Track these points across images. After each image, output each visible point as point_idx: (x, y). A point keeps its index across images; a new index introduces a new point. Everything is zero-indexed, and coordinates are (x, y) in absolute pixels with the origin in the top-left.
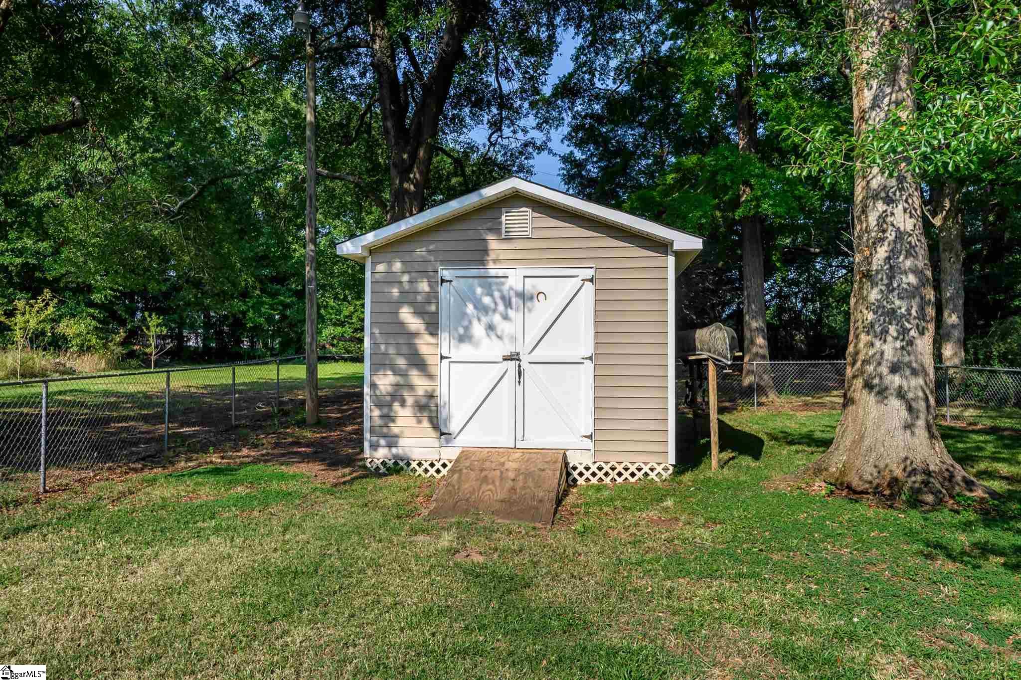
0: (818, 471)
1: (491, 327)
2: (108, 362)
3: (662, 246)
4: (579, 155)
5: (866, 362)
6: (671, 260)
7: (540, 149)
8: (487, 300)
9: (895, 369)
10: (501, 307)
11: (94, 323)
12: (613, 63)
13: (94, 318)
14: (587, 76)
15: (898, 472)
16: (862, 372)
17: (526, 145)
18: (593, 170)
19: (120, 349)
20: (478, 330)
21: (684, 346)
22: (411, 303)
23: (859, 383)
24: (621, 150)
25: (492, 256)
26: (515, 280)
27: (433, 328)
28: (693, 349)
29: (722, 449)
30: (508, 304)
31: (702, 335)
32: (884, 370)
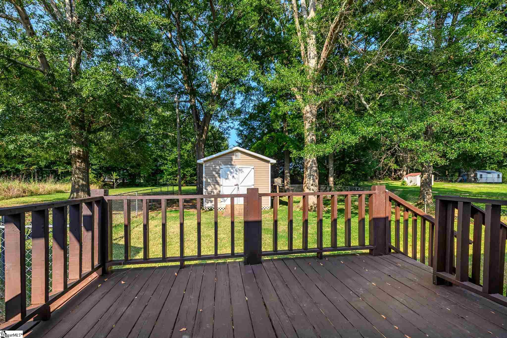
0: (298, 207)
1: (233, 177)
2: (99, 187)
3: (268, 162)
4: (241, 129)
5: (307, 183)
6: (270, 164)
7: (232, 128)
8: (232, 170)
9: (312, 185)
10: (235, 172)
11: (94, 175)
12: (251, 105)
13: (94, 173)
14: (244, 108)
15: (312, 205)
16: (306, 185)
17: (228, 127)
18: (245, 133)
19: (102, 183)
20: (230, 177)
21: (272, 182)
22: (215, 171)
23: (306, 187)
24: (253, 128)
25: (233, 161)
26: (238, 167)
27: (219, 176)
28: (274, 183)
29: (280, 204)
30: (237, 171)
31: (276, 180)
32: (310, 185)
